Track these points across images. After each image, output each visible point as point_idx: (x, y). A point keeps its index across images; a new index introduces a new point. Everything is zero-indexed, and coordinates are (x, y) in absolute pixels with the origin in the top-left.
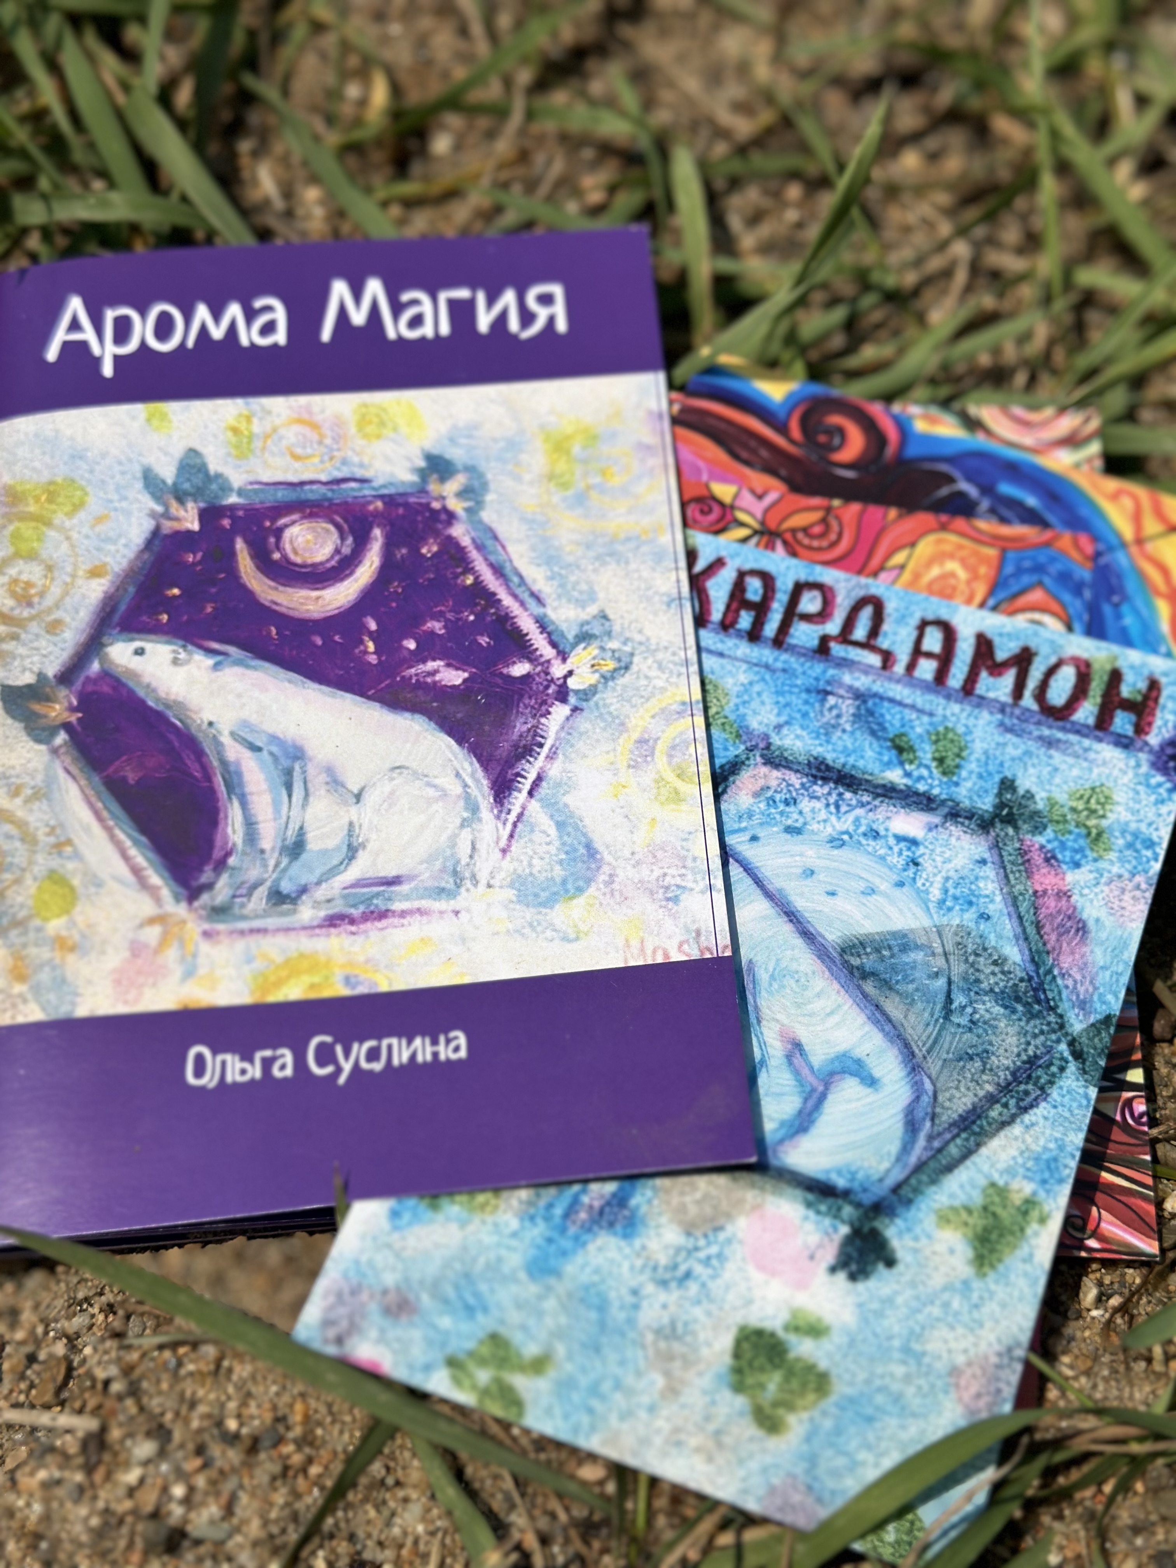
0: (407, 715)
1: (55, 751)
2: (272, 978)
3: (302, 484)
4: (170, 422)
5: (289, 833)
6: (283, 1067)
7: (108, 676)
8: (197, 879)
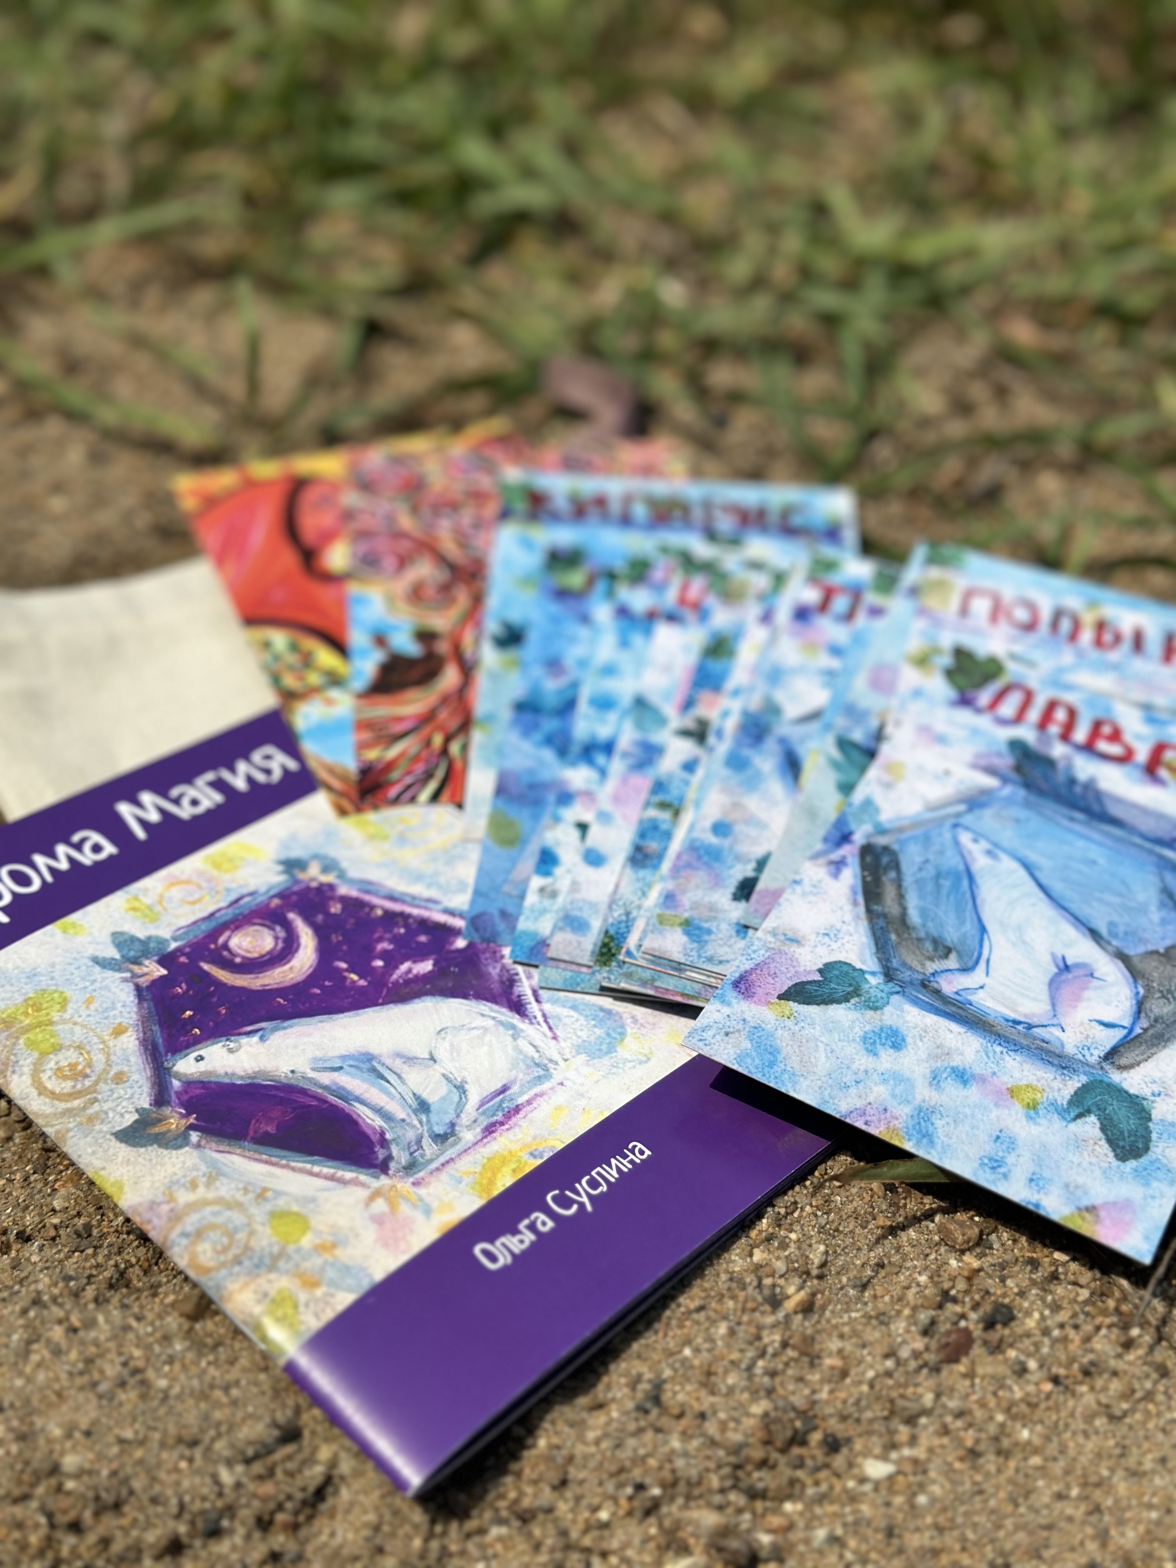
0: (417, 1001)
1: (198, 1146)
2: (485, 1182)
3: (212, 915)
4: (81, 926)
5: (410, 1101)
6: (544, 1224)
7: (189, 1084)
8: (377, 1158)
